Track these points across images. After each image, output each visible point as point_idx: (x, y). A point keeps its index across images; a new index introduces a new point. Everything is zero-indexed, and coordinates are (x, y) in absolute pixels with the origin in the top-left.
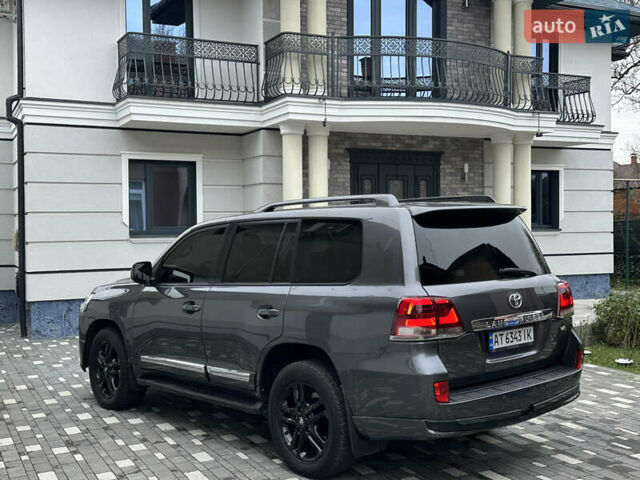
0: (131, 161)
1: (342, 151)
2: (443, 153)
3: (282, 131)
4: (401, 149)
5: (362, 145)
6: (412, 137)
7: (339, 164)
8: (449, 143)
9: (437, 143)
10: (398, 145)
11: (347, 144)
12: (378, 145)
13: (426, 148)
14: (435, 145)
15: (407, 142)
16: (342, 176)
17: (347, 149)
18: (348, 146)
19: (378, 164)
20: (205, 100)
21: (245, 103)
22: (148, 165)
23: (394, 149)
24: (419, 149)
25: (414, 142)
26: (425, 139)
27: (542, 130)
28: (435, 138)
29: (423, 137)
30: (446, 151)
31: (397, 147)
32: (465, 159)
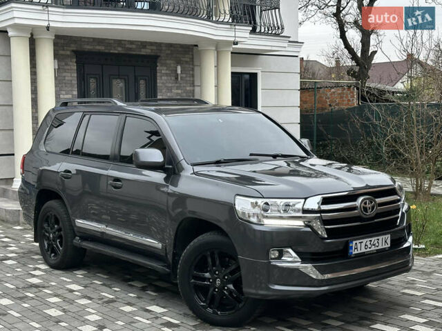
1: (68, 53)
2: (159, 56)
3: (10, 34)
4: (122, 52)
5: (88, 47)
6: (132, 42)
7: (66, 64)
8: (164, 48)
9: (155, 48)
10: (120, 49)
11: (74, 47)
12: (101, 48)
13: (144, 52)
14: (152, 50)
15: (128, 46)
16: (69, 75)
17: (73, 51)
18: (75, 49)
19: (102, 65)
23: (116, 52)
24: (138, 53)
25: (134, 46)
26: (144, 44)
27: (237, 39)
28: (152, 44)
29: (142, 42)
30: (162, 55)
31: (120, 50)
32: (179, 62)
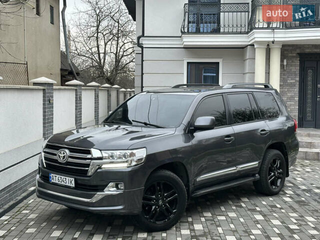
0: (188, 63)
1: (295, 55)
3: (255, 47)
7: (292, 62)
11: (298, 51)
16: (294, 68)
17: (298, 54)
18: (299, 52)
19: (317, 61)
20: (224, 33)
21: (241, 33)
22: (197, 65)
